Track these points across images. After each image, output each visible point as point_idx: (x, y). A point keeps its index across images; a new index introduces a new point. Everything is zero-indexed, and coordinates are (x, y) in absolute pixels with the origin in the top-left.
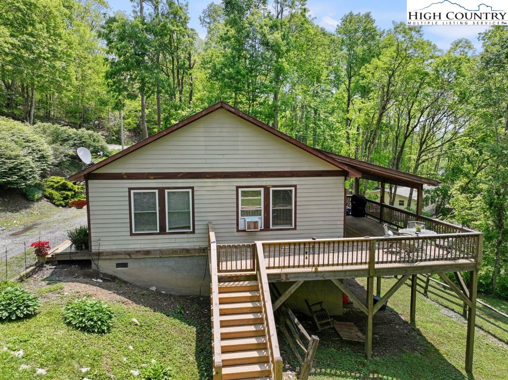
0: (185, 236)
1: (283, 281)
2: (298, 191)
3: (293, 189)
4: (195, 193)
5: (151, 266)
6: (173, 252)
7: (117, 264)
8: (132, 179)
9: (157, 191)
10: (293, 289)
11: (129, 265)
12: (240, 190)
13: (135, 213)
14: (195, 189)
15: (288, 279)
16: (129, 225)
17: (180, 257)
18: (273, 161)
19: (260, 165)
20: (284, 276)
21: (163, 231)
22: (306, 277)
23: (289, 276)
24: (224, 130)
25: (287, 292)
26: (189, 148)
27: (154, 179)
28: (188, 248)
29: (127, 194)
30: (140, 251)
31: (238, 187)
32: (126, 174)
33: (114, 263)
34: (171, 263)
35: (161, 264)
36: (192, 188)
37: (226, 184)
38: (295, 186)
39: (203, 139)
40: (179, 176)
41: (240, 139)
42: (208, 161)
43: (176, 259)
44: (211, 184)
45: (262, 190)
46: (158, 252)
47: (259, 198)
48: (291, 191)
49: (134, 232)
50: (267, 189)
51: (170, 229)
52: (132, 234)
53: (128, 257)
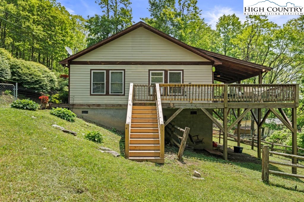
0: (119, 97)
1: (171, 107)
2: (184, 73)
3: (181, 72)
4: (126, 73)
5: (100, 114)
6: (113, 106)
7: (82, 111)
8: (92, 64)
9: (105, 71)
10: (177, 113)
11: (89, 112)
12: (151, 72)
13: (93, 83)
14: (126, 70)
15: (174, 107)
16: (89, 90)
17: (116, 109)
18: (170, 55)
19: (162, 58)
20: (172, 104)
21: (107, 94)
22: (185, 106)
23: (175, 105)
24: (142, 38)
25: (174, 115)
26: (123, 48)
27: (104, 64)
28: (121, 104)
29: (89, 73)
30: (95, 104)
31: (149, 70)
32: (90, 62)
33: (81, 111)
34: (112, 112)
35: (106, 113)
36: (124, 70)
37: (143, 68)
38: (183, 70)
39: (131, 43)
40: (117, 63)
41: (151, 43)
42: (133, 55)
43: (114, 110)
44: (135, 68)
45: (163, 72)
46: (105, 105)
47: (162, 77)
48: (180, 73)
49: (92, 93)
50: (166, 71)
51: (111, 93)
52: (91, 95)
53: (88, 107)
